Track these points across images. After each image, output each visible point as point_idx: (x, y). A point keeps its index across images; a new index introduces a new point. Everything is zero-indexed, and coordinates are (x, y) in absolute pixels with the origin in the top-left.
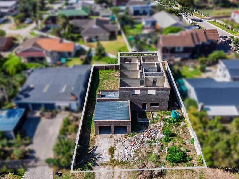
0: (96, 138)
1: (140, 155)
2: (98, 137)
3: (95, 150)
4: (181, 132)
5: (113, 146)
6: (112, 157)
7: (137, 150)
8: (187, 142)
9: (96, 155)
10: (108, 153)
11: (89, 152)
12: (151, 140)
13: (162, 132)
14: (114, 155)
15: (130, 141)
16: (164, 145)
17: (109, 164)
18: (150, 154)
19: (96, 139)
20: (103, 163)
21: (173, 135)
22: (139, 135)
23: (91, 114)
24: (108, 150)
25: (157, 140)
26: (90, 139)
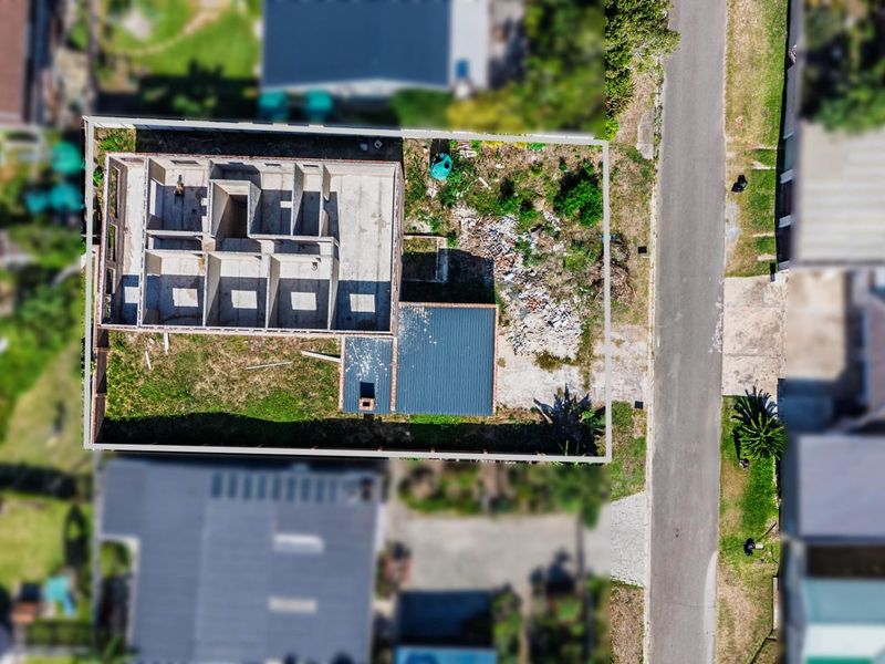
0: (505, 406)
1: (567, 289)
2: (503, 401)
3: (544, 406)
4: (498, 166)
5: (533, 358)
6: (567, 360)
7: (552, 297)
8: (533, 158)
9: (558, 401)
10: (555, 372)
11: (551, 422)
12: (520, 255)
13: (497, 216)
14: (562, 357)
15: (525, 312)
16: (538, 221)
17: (585, 368)
18: (567, 263)
19: (508, 406)
20: (583, 383)
21: (507, 189)
22: (502, 285)
23: (400, 429)
24: (546, 372)
25: (519, 238)
26: (507, 422)
